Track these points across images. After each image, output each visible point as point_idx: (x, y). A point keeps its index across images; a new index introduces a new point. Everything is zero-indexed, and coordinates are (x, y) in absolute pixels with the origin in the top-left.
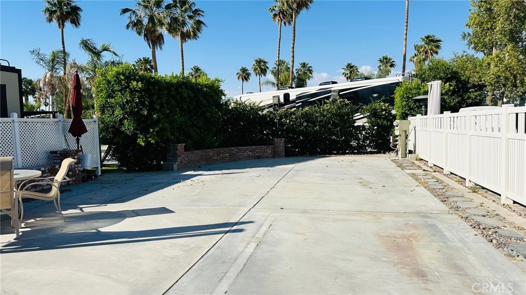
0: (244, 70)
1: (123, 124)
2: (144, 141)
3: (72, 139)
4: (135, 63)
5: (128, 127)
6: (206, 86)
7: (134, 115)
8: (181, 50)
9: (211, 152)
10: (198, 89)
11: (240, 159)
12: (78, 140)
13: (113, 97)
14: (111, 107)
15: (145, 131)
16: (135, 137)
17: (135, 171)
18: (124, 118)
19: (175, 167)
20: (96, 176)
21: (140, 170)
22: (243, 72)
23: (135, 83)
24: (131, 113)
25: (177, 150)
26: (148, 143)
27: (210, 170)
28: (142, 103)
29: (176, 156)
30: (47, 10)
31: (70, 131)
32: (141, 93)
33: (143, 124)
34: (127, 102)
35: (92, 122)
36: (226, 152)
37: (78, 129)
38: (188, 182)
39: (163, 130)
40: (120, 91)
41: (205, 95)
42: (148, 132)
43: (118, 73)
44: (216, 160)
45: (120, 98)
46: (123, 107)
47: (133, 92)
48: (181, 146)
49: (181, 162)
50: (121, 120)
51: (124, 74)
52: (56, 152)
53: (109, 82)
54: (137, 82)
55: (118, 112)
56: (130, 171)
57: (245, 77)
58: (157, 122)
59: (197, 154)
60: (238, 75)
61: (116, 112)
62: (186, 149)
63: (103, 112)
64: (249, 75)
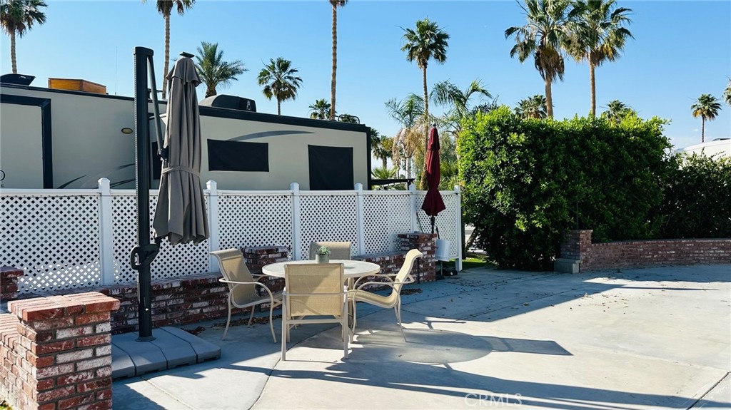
0: (707, 100)
1: (494, 198)
2: (525, 225)
3: (426, 218)
4: (519, 106)
5: (503, 201)
6: (635, 133)
7: (513, 183)
8: (591, 77)
9: (641, 247)
10: (619, 139)
11: (699, 262)
12: (433, 221)
13: (482, 159)
14: (479, 172)
15: (527, 209)
16: (511, 218)
17: (509, 268)
18: (497, 189)
19: (575, 267)
20: (455, 273)
21: (519, 268)
22: (705, 103)
23: (515, 136)
24: (508, 182)
25: (578, 240)
26: (531, 228)
27: (637, 278)
28: (525, 166)
29: (576, 250)
30: (408, 46)
31: (423, 208)
32: (523, 150)
33: (525, 198)
34: (503, 165)
35: (452, 198)
36: (669, 247)
37: (433, 205)
38: (597, 297)
39: (556, 207)
40: (493, 149)
41: (632, 148)
42: (532, 210)
43: (492, 124)
44: (651, 260)
45: (491, 160)
46: (496, 172)
47: (511, 149)
48: (585, 235)
49: (586, 261)
50: (493, 192)
51: (499, 124)
52: (404, 236)
53: (478, 137)
54: (519, 133)
55: (489, 180)
56: (502, 267)
57: (708, 110)
58: (548, 193)
59: (613, 249)
60: (695, 108)
61: (486, 181)
62: (595, 240)
63: (468, 181)
64: (716, 106)
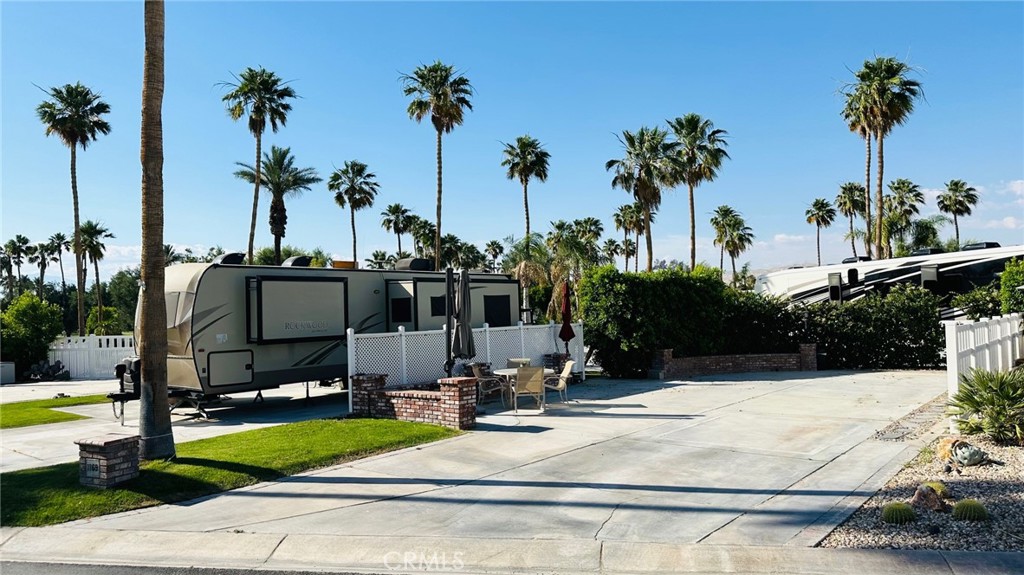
1: (607, 328)
2: (627, 346)
3: (561, 343)
5: (612, 331)
6: (700, 280)
7: (618, 319)
9: (707, 360)
10: (690, 285)
11: (749, 371)
12: (567, 344)
13: (597, 301)
14: (595, 310)
15: (628, 336)
16: (618, 341)
17: (617, 378)
18: (608, 322)
19: (661, 375)
20: (582, 381)
21: (624, 378)
23: (619, 286)
24: (615, 317)
25: (663, 356)
26: (631, 348)
28: (625, 305)
29: (662, 363)
31: (560, 336)
32: (624, 295)
33: (626, 329)
34: (611, 306)
35: (577, 327)
36: (728, 361)
37: (567, 334)
39: (646, 335)
40: (604, 294)
41: (698, 290)
42: (631, 336)
43: (603, 277)
44: (715, 370)
45: (604, 302)
46: (607, 311)
47: (617, 295)
48: (668, 352)
49: (668, 371)
50: (605, 324)
51: (608, 277)
52: (549, 356)
53: (593, 284)
54: (621, 284)
55: (603, 316)
56: (613, 377)
58: (642, 324)
59: (687, 362)
61: (601, 316)
62: (675, 356)
63: (587, 316)
